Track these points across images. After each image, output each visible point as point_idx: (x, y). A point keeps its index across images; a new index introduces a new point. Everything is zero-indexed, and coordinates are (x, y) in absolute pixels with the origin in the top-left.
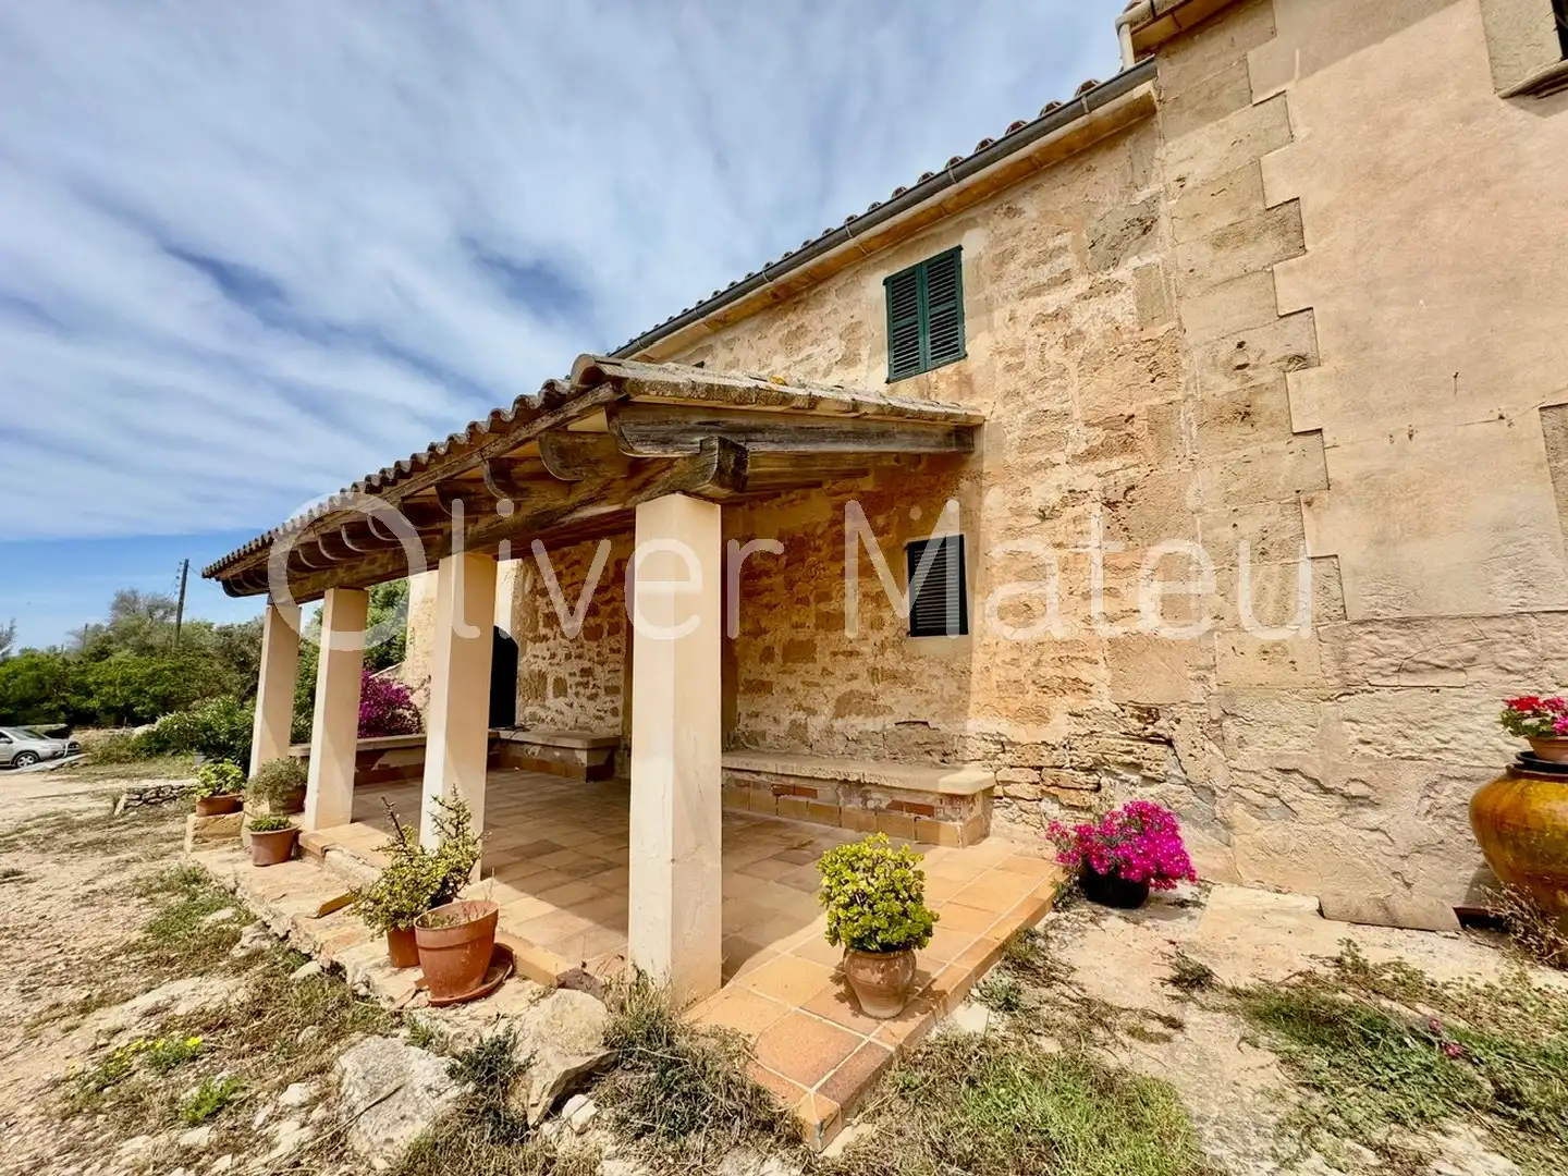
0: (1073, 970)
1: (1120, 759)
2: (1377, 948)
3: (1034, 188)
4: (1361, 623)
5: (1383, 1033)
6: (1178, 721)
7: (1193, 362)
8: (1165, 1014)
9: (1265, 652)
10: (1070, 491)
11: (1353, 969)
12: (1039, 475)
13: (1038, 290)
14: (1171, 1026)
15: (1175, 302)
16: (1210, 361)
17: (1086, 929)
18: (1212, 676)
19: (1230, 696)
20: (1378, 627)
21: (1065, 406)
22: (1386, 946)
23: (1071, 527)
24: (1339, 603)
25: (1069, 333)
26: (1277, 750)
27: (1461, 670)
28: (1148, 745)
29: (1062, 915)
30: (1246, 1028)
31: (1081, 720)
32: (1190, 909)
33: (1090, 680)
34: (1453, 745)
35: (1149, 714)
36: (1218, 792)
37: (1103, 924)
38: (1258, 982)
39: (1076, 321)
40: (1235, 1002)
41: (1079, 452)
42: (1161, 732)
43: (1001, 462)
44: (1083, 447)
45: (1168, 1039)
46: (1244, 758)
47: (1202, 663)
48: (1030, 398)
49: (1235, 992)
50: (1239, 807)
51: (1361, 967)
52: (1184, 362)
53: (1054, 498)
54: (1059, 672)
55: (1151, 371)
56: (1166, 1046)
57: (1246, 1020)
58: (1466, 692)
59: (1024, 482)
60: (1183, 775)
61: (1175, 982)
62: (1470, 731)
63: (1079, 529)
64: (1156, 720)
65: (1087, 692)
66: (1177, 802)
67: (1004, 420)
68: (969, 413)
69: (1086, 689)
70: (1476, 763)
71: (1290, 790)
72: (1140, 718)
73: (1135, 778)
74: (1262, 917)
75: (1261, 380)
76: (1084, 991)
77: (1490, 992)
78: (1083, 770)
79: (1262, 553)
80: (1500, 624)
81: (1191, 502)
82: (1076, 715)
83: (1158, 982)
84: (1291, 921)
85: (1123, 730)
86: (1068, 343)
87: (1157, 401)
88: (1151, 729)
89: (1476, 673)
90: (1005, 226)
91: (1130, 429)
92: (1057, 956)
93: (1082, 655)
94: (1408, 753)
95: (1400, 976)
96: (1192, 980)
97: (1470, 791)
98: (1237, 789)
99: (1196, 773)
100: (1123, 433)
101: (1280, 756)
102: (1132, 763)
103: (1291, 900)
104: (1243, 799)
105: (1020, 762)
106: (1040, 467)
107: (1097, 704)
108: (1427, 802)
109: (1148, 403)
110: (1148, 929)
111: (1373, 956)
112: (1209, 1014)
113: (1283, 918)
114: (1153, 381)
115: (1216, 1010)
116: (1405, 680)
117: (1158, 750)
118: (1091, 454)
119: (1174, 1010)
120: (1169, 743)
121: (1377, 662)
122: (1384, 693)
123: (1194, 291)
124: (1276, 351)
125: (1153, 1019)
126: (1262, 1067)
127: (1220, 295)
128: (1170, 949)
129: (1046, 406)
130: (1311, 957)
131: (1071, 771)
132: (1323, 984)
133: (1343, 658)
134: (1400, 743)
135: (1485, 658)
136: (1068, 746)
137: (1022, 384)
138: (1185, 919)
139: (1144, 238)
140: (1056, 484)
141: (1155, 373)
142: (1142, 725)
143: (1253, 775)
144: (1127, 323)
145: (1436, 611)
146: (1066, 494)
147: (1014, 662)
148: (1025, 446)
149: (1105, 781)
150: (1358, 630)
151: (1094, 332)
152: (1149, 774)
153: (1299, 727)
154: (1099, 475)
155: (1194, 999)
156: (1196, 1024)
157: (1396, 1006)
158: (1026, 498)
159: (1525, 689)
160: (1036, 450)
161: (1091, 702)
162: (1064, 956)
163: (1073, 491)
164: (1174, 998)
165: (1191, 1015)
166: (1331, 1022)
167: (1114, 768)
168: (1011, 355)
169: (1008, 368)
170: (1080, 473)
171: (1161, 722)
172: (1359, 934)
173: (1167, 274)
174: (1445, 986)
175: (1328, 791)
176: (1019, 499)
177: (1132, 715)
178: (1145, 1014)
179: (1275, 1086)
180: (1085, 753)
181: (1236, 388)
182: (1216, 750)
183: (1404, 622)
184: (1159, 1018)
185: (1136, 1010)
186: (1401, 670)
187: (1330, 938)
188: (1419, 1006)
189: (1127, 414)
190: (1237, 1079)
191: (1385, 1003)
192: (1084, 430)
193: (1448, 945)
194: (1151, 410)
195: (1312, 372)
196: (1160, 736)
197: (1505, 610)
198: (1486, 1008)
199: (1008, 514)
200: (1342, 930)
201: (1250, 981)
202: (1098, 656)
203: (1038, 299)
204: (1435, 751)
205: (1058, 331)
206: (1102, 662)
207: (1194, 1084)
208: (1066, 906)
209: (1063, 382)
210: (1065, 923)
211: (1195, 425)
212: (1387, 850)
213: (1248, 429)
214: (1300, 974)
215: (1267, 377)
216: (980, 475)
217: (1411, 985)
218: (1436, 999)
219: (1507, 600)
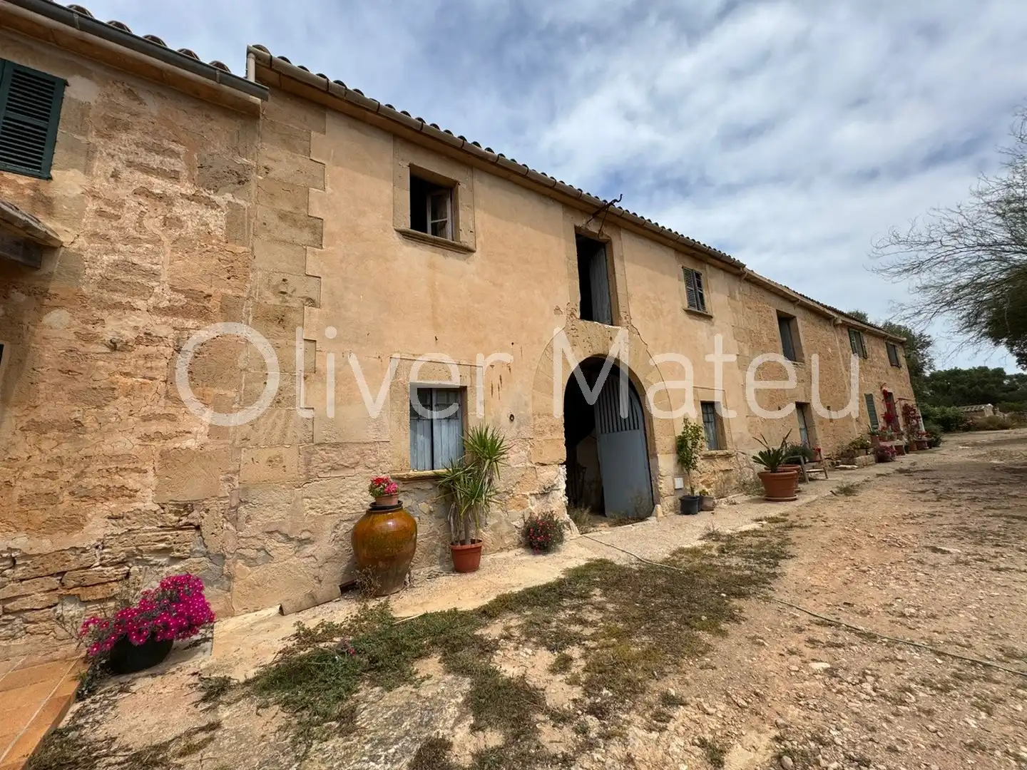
0: (114, 739)
1: (152, 548)
2: (312, 620)
3: (159, 94)
4: (319, 445)
5: (326, 660)
6: (207, 511)
7: (257, 277)
8: (204, 725)
9: (271, 461)
10: (145, 334)
11: (305, 636)
12: (118, 313)
13: (147, 170)
14: (210, 730)
15: (251, 237)
16: (266, 281)
17: (116, 701)
18: (236, 478)
19: (245, 490)
20: (326, 447)
21: (155, 267)
22: (314, 617)
23: (141, 362)
24: (311, 433)
25: (168, 216)
26: (268, 520)
27: (353, 468)
28: (179, 532)
29: (88, 701)
30: (259, 700)
31: (121, 521)
32: (202, 645)
33: (138, 486)
34: (347, 504)
35: (186, 508)
36: (228, 556)
37: (134, 688)
38: (258, 669)
39: (177, 210)
40: (248, 689)
41: (161, 306)
42: (192, 521)
43: (75, 290)
44: (165, 304)
45: (212, 739)
46: (248, 530)
47: (232, 468)
48: (120, 246)
49: (247, 683)
50: (240, 562)
51: (308, 633)
52: (251, 275)
53: (129, 335)
54: (104, 482)
55: (228, 271)
56: (211, 746)
57: (257, 696)
58: (354, 478)
59: (98, 314)
60: (204, 550)
61: (204, 700)
62: (353, 497)
63: (149, 365)
64: (190, 512)
65: (130, 497)
66: (197, 570)
67: (87, 255)
68: (49, 233)
69: (132, 495)
70: (353, 511)
71: (271, 544)
72: (176, 513)
73: (163, 560)
74: (250, 629)
75: (292, 305)
76: (131, 749)
77: (357, 620)
78: (112, 565)
79: (278, 402)
80: (368, 446)
81: (241, 365)
82: (116, 518)
83: (191, 707)
84: (269, 624)
85: (160, 524)
86: (168, 222)
87: (230, 292)
88: (185, 520)
89: (360, 469)
90: (122, 100)
91: (206, 304)
92: (92, 737)
93: (132, 466)
94: (329, 511)
95: (324, 628)
96: (215, 690)
97: (351, 526)
98: (241, 551)
99: (214, 546)
100: (200, 304)
101: (270, 524)
102: (164, 549)
103: (264, 613)
104: (242, 556)
105: (36, 573)
106: (118, 305)
107: (139, 505)
108: (334, 535)
109: (223, 290)
110: (173, 673)
111: (311, 624)
112: (234, 706)
113: (262, 625)
114: (229, 278)
115: (237, 700)
116: (333, 474)
117: (188, 534)
118: (171, 311)
119: (210, 718)
120: (198, 528)
121: (323, 465)
122: (324, 481)
123: (264, 236)
124: (302, 292)
125: (197, 733)
126: (274, 717)
127: (277, 247)
128: (195, 679)
129: (135, 260)
130: (283, 639)
131: (100, 568)
132: (291, 651)
133: (308, 463)
134: (327, 506)
135: (362, 462)
136: (101, 545)
137: (113, 233)
138: (200, 654)
139: (238, 186)
140: (134, 324)
141: (231, 274)
142: (177, 518)
143: (252, 539)
144: (217, 233)
145: (347, 440)
146: (142, 335)
147: (51, 475)
148: (104, 283)
149: (135, 569)
150: (318, 448)
151: (191, 226)
152: (177, 554)
153: (282, 505)
154: (175, 328)
155: (221, 702)
156: (227, 718)
157: (327, 644)
158: (99, 329)
159: (373, 475)
160: (116, 291)
161: (133, 504)
162: (101, 733)
163: (150, 334)
164: (207, 710)
165: (224, 713)
166: (302, 669)
167: (146, 557)
168: (107, 204)
169: (101, 213)
170: (159, 321)
171: (195, 514)
172: (301, 617)
173: (249, 217)
174: (342, 625)
175: (292, 539)
176: (90, 327)
177: (170, 512)
178: (189, 734)
179: (283, 723)
180: (119, 548)
181: (278, 304)
182: (231, 528)
183: (336, 445)
184: (202, 729)
185: (182, 735)
186: (333, 469)
187: (288, 626)
188: (335, 639)
189: (206, 292)
190: (262, 733)
191: (322, 645)
192: (170, 292)
193: (337, 605)
194: (224, 297)
195: (315, 310)
196: (191, 524)
197: (372, 440)
198: (357, 626)
199: (74, 337)
200: (293, 618)
201: (255, 670)
202: (149, 467)
203: (145, 176)
204: (340, 508)
205: (160, 210)
206: (151, 473)
207: (238, 756)
208: (92, 692)
209: (156, 249)
210: (92, 706)
211: (251, 317)
212: (314, 565)
213: (281, 329)
214: (280, 652)
215: (296, 305)
216: (44, 293)
217: (330, 630)
218: (340, 633)
219: (371, 438)
